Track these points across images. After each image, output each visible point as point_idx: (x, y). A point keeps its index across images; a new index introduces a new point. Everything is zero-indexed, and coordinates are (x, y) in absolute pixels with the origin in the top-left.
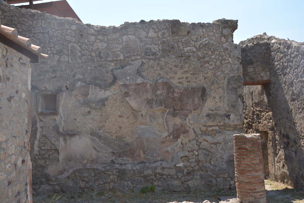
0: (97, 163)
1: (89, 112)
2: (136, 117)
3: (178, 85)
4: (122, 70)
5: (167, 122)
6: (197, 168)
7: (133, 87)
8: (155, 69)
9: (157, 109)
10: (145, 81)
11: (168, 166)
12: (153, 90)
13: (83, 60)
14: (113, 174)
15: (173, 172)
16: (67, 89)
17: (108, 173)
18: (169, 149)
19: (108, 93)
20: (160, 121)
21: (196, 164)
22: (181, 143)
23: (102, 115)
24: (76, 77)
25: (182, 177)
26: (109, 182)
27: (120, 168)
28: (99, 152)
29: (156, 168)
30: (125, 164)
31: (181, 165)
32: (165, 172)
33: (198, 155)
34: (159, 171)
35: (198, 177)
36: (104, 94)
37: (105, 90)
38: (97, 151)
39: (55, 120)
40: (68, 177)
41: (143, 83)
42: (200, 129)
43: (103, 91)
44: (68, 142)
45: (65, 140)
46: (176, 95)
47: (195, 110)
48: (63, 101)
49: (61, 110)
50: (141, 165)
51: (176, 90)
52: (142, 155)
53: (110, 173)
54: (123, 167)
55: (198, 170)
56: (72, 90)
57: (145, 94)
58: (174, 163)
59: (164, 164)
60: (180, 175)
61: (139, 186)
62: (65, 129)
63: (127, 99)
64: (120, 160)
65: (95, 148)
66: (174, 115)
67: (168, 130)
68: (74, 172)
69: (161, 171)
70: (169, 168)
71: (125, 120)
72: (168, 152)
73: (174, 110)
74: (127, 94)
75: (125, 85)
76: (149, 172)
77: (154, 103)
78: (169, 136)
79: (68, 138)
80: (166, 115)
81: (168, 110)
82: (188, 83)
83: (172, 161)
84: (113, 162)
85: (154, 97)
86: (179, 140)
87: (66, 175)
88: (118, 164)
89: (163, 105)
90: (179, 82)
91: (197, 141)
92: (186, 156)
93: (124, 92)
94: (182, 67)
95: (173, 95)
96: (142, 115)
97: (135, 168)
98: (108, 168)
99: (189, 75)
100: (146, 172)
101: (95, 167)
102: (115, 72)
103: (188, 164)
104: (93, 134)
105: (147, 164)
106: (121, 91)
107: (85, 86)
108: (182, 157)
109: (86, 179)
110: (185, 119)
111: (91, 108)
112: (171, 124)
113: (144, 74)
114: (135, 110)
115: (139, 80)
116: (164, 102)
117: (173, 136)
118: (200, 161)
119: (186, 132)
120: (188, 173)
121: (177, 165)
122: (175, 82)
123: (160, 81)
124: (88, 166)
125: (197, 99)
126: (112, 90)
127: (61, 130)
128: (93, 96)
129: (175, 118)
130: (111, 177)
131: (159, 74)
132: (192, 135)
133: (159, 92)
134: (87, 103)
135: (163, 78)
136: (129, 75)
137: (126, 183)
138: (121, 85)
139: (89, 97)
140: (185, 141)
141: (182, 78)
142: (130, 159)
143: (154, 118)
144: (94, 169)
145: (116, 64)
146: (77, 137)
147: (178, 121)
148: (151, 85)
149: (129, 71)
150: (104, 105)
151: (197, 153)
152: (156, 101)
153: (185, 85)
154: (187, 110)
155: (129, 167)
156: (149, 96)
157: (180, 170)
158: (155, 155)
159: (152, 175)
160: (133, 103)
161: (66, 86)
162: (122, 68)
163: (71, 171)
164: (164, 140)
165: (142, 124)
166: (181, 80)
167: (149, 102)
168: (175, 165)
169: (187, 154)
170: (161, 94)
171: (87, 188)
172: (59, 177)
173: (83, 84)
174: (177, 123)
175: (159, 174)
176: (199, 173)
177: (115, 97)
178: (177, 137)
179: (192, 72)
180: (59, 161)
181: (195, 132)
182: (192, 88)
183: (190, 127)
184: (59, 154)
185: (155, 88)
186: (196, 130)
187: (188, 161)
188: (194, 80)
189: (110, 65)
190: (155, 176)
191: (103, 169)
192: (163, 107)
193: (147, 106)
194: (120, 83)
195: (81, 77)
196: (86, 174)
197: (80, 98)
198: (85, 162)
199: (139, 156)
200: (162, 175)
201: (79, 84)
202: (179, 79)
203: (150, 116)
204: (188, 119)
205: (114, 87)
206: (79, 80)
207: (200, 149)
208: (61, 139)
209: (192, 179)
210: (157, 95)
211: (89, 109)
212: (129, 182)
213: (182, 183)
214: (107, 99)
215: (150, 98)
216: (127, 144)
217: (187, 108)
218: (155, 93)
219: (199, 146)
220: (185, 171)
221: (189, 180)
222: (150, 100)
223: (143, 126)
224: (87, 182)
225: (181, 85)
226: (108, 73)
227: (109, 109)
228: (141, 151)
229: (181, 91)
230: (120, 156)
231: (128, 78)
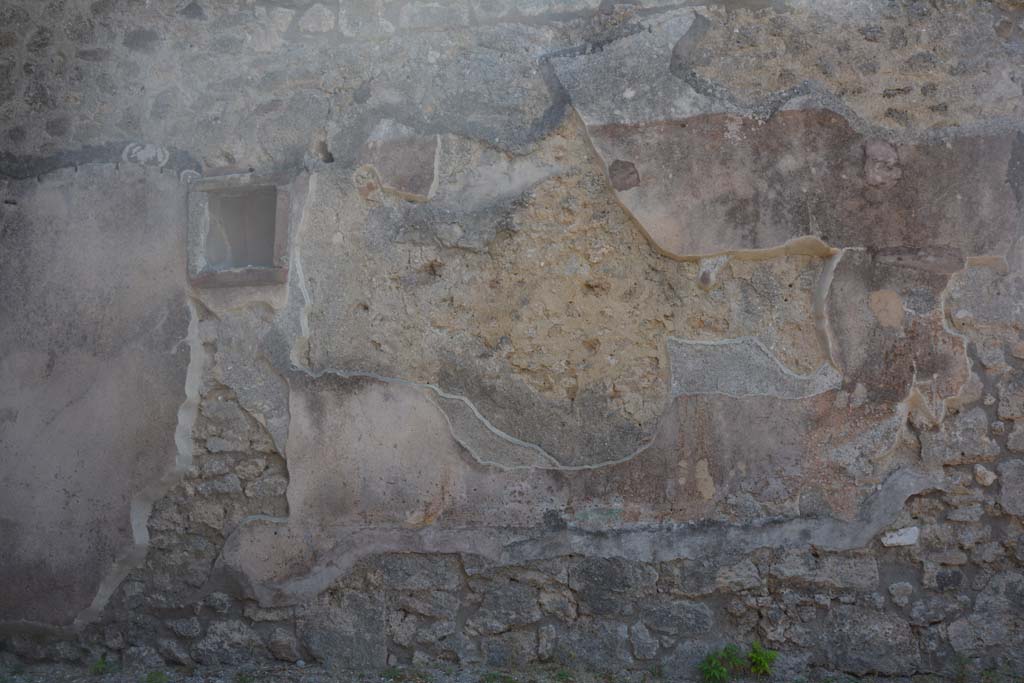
0: (472, 524)
1: (433, 269)
2: (670, 289)
3: (887, 125)
4: (598, 58)
5: (835, 314)
6: (992, 551)
7: (654, 138)
8: (763, 49)
9: (783, 250)
10: (717, 107)
11: (843, 544)
12: (756, 152)
13: (405, 20)
14: (556, 584)
15: (865, 575)
16: (329, 158)
17: (530, 575)
18: (848, 455)
19: (525, 173)
20: (799, 309)
21: (987, 530)
22: (910, 424)
23: (495, 284)
24: (371, 102)
25: (913, 598)
26: (536, 625)
27: (590, 551)
28: (485, 469)
29: (777, 555)
30: (618, 534)
31: (908, 537)
32: (829, 573)
33: (997, 486)
34: (793, 567)
35: (1002, 602)
36: (508, 175)
37: (512, 157)
38: (473, 463)
39: (270, 309)
40: (333, 592)
41: (705, 118)
42: (1007, 349)
43: (504, 164)
44: (332, 418)
45: (316, 407)
46: (876, 175)
47: (979, 250)
48: (305, 215)
49: (296, 262)
50: (699, 540)
51: (877, 150)
52: (709, 490)
53: (542, 579)
54: (610, 550)
55: (997, 567)
56: (350, 165)
57: (716, 169)
58: (871, 530)
59: (822, 535)
60: (902, 588)
61: (687, 646)
62: (317, 355)
63: (626, 198)
64: (591, 515)
65: (463, 450)
66: (873, 279)
67: (842, 357)
68: (363, 567)
69: (802, 571)
70: (846, 555)
71: (614, 306)
72: (841, 470)
73: (873, 251)
74: (623, 174)
75: (613, 131)
76: (743, 574)
77: (766, 215)
78: (849, 387)
79: (327, 395)
80: (830, 278)
81: (839, 254)
82: (938, 118)
83: (865, 518)
84: (554, 521)
85: (763, 185)
86: (902, 408)
87: (323, 577)
88: (579, 531)
89: (813, 226)
90: (890, 113)
91: (993, 413)
92: (936, 493)
93: (608, 161)
94: (899, 38)
95: (863, 175)
96: (705, 279)
97: (668, 556)
98: (531, 551)
99: (938, 76)
100: (728, 577)
101: (464, 547)
102: (559, 70)
103: (944, 531)
104: (452, 376)
105: (732, 534)
106: (593, 158)
107: (411, 142)
108: (912, 498)
109: (418, 605)
110: (932, 301)
111: (441, 247)
112: (856, 324)
113: (708, 75)
114: (666, 256)
115: (686, 105)
116: (819, 211)
117: (870, 387)
118: (1006, 516)
119: (934, 365)
120: (948, 583)
121: (888, 541)
122: (866, 110)
123: (795, 103)
124: (430, 540)
125: (987, 196)
126: (548, 156)
127: (295, 358)
128: (453, 188)
129: (875, 296)
130: (545, 598)
131: (785, 75)
132: (965, 383)
133: (788, 163)
134: (419, 225)
135: (805, 90)
136: (633, 82)
137: (622, 630)
138: (595, 131)
139: (432, 194)
140: (934, 410)
141: (906, 91)
142: (644, 509)
143: (768, 297)
144: (457, 555)
145: (564, 33)
146: (374, 394)
147: (892, 307)
148: (746, 125)
149: (630, 62)
150: (507, 231)
151: (990, 478)
152: (777, 204)
153: (923, 124)
154: (939, 251)
155: (640, 547)
156: (741, 181)
157: (904, 562)
158: (776, 485)
159: (754, 591)
160: (656, 219)
161: (323, 146)
162: (598, 46)
163: (346, 561)
164: (819, 410)
165: (704, 325)
166: (899, 102)
167: (740, 213)
168: (877, 539)
169: (939, 479)
170: (802, 172)
171: (426, 646)
172: (290, 588)
173: (405, 131)
174: (887, 321)
175: (795, 584)
176: (1001, 582)
177: (562, 191)
178: (888, 394)
179: (953, 62)
180: (287, 510)
181: (980, 368)
182: (959, 141)
183: (956, 342)
184: (287, 476)
185: (767, 138)
186: (985, 356)
187: (945, 519)
188: (967, 102)
189: (534, 40)
190: (775, 595)
191: (505, 559)
192: (816, 237)
193: (729, 232)
194: (589, 121)
195: (393, 97)
196: (418, 581)
197: (389, 202)
198: (413, 519)
199: (692, 491)
200: (810, 589)
201: (384, 130)
202: (887, 94)
203: (746, 286)
204: (943, 296)
205: (557, 140)
206: (385, 111)
207: (1007, 453)
208: (298, 404)
209: (968, 609)
210: (777, 179)
211: (430, 254)
212: (638, 626)
213: (915, 629)
214: (520, 202)
215: (743, 190)
216: (629, 431)
217: (940, 242)
218: (771, 164)
219: (1002, 439)
220: (931, 569)
221: (950, 618)
222: (744, 202)
223: (708, 339)
224: (428, 620)
225: (902, 129)
226: (525, 72)
227: (531, 252)
228: (703, 465)
229: (904, 156)
230: (590, 493)
231: (629, 94)
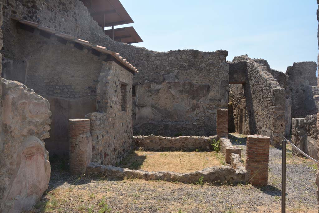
0: (154, 121)
1: (151, 96)
2: (174, 99)
3: (196, 84)
4: (168, 75)
5: (189, 102)
6: (203, 125)
7: (173, 84)
8: (185, 75)
9: (185, 96)
10: (179, 81)
11: (189, 124)
12: (183, 86)
13: (148, 69)
14: (162, 127)
15: (191, 127)
16: (140, 83)
17: (159, 126)
18: (190, 115)
19: (160, 87)
20: (186, 101)
21: (203, 123)
22: (196, 113)
23: (157, 97)
24: (145, 78)
25: (196, 129)
26: (160, 131)
27: (165, 123)
28: (155, 115)
29: (183, 125)
30: (168, 122)
31: (195, 123)
32: (188, 126)
33: (204, 119)
34: (184, 126)
35: (204, 130)
36: (159, 87)
37: (159, 85)
38: (154, 115)
39: (134, 99)
40: (140, 127)
41: (178, 82)
42: (206, 106)
43: (158, 86)
44: (140, 110)
45: (139, 109)
46: (194, 89)
47: (204, 97)
48: (138, 89)
49: (137, 94)
50: (176, 123)
51: (194, 86)
52: (177, 118)
53: (160, 126)
54: (167, 123)
55: (204, 127)
56: (143, 85)
57: (179, 87)
58: (192, 123)
59: (187, 123)
60: (195, 128)
61: (174, 133)
62: (139, 104)
63: (170, 90)
64: (165, 120)
65: (153, 113)
66: (193, 99)
67: (190, 106)
68: (143, 125)
69: (185, 126)
70: (190, 125)
71: (168, 100)
72: (189, 117)
73: (194, 96)
74: (170, 87)
75: (169, 83)
76: (179, 126)
77: (183, 92)
78: (190, 109)
79: (140, 108)
80: (189, 99)
81: (190, 96)
82: (201, 83)
83: (191, 122)
84: (162, 121)
85: (183, 89)
86: (195, 111)
87: (139, 126)
88: (164, 121)
89: (188, 93)
90: (196, 82)
91: (204, 112)
92: (198, 120)
93: (168, 86)
94: (198, 75)
95: (193, 89)
96: (177, 98)
97: (172, 124)
98: (160, 123)
99: (201, 79)
100: (178, 126)
101: (153, 123)
102: (164, 76)
103: (199, 123)
104: (152, 106)
105: (179, 122)
106: (167, 86)
107: (149, 83)
108: (196, 120)
109: (148, 128)
110: (199, 101)
111: (152, 94)
112: (191, 103)
113: (179, 77)
114: (174, 96)
115: (176, 81)
116: (188, 92)
117: (192, 109)
118: (205, 122)
119: (199, 107)
120: (199, 128)
121: (194, 124)
122: (194, 82)
123: (187, 81)
124: (150, 122)
125: (205, 91)
126: (163, 85)
127: (137, 104)
128: (153, 88)
129: (193, 100)
130: (161, 128)
131: (187, 78)
132: (201, 109)
133: (186, 87)
134: (150, 91)
135: (188, 80)
136: (171, 78)
137: (168, 131)
138: (167, 83)
139: (151, 88)
140: (198, 112)
141: (198, 80)
142: (171, 120)
143: (183, 100)
144: (152, 124)
145: (165, 72)
146: (145, 108)
147: (195, 102)
148: (182, 83)
149: (171, 76)
150: (158, 92)
151: (204, 118)
152: (184, 91)
153: (200, 84)
154: (200, 96)
155: (170, 123)
156: (181, 89)
157: (194, 126)
158: (183, 118)
159: (181, 128)
160: (173, 92)
161: (140, 82)
162: (168, 74)
163: (141, 124)
164: (187, 111)
165: (177, 102)
166: (197, 81)
167: (181, 92)
168: (193, 123)
169: (199, 118)
170: (187, 88)
171: (149, 132)
172: (136, 127)
173: (148, 81)
174: (194, 103)
175: (184, 127)
176: (204, 128)
177: (164, 89)
178: (194, 110)
179: (203, 77)
180: (135, 119)
181: (203, 108)
182: (203, 86)
183: (201, 105)
184: (135, 115)
185: (184, 85)
186: (204, 107)
187: (199, 122)
188: (204, 82)
189: (162, 72)
190: (182, 128)
191: (157, 124)
192: (188, 95)
193: (180, 93)
194: (167, 82)
195: (147, 78)
196: (148, 126)
197: (147, 89)
198: (148, 120)
199: (175, 118)
200: (186, 128)
201: (146, 81)
202: (196, 80)
203: (181, 99)
204: (200, 101)
205: (164, 84)
206: (146, 79)
207: (205, 116)
208: (137, 108)
209: (201, 130)
210: (185, 89)
211: (151, 94)
212: (170, 131)
213: (196, 132)
214: (160, 89)
215: (182, 90)
216: (169, 112)
217: (200, 95)
218: (184, 87)
219: (205, 115)
220: (197, 127)
221: (199, 131)
222: (181, 91)
223: (178, 104)
224: (149, 130)
225: (197, 84)
226: (161, 76)
227: (161, 95)
228: (176, 116)
229: (197, 87)
230: (165, 118)
231: (171, 79)
